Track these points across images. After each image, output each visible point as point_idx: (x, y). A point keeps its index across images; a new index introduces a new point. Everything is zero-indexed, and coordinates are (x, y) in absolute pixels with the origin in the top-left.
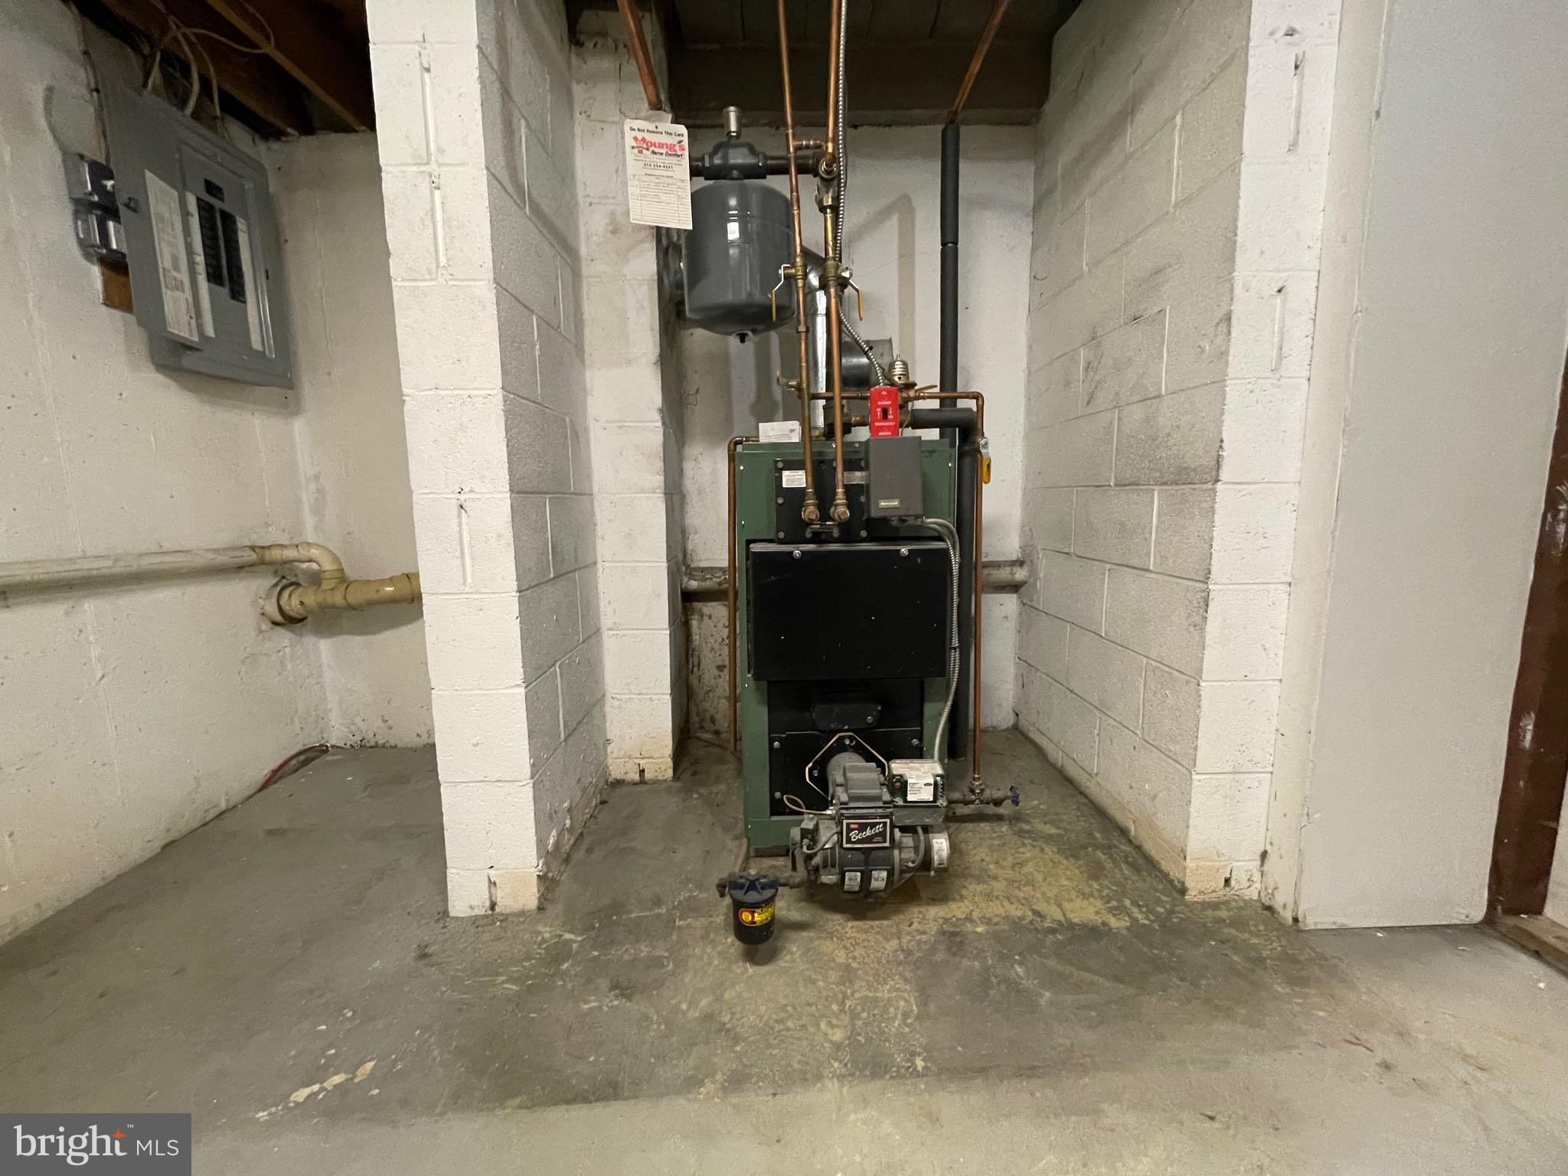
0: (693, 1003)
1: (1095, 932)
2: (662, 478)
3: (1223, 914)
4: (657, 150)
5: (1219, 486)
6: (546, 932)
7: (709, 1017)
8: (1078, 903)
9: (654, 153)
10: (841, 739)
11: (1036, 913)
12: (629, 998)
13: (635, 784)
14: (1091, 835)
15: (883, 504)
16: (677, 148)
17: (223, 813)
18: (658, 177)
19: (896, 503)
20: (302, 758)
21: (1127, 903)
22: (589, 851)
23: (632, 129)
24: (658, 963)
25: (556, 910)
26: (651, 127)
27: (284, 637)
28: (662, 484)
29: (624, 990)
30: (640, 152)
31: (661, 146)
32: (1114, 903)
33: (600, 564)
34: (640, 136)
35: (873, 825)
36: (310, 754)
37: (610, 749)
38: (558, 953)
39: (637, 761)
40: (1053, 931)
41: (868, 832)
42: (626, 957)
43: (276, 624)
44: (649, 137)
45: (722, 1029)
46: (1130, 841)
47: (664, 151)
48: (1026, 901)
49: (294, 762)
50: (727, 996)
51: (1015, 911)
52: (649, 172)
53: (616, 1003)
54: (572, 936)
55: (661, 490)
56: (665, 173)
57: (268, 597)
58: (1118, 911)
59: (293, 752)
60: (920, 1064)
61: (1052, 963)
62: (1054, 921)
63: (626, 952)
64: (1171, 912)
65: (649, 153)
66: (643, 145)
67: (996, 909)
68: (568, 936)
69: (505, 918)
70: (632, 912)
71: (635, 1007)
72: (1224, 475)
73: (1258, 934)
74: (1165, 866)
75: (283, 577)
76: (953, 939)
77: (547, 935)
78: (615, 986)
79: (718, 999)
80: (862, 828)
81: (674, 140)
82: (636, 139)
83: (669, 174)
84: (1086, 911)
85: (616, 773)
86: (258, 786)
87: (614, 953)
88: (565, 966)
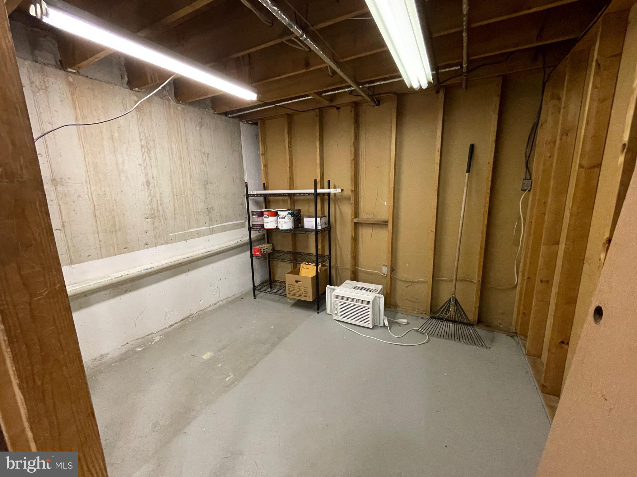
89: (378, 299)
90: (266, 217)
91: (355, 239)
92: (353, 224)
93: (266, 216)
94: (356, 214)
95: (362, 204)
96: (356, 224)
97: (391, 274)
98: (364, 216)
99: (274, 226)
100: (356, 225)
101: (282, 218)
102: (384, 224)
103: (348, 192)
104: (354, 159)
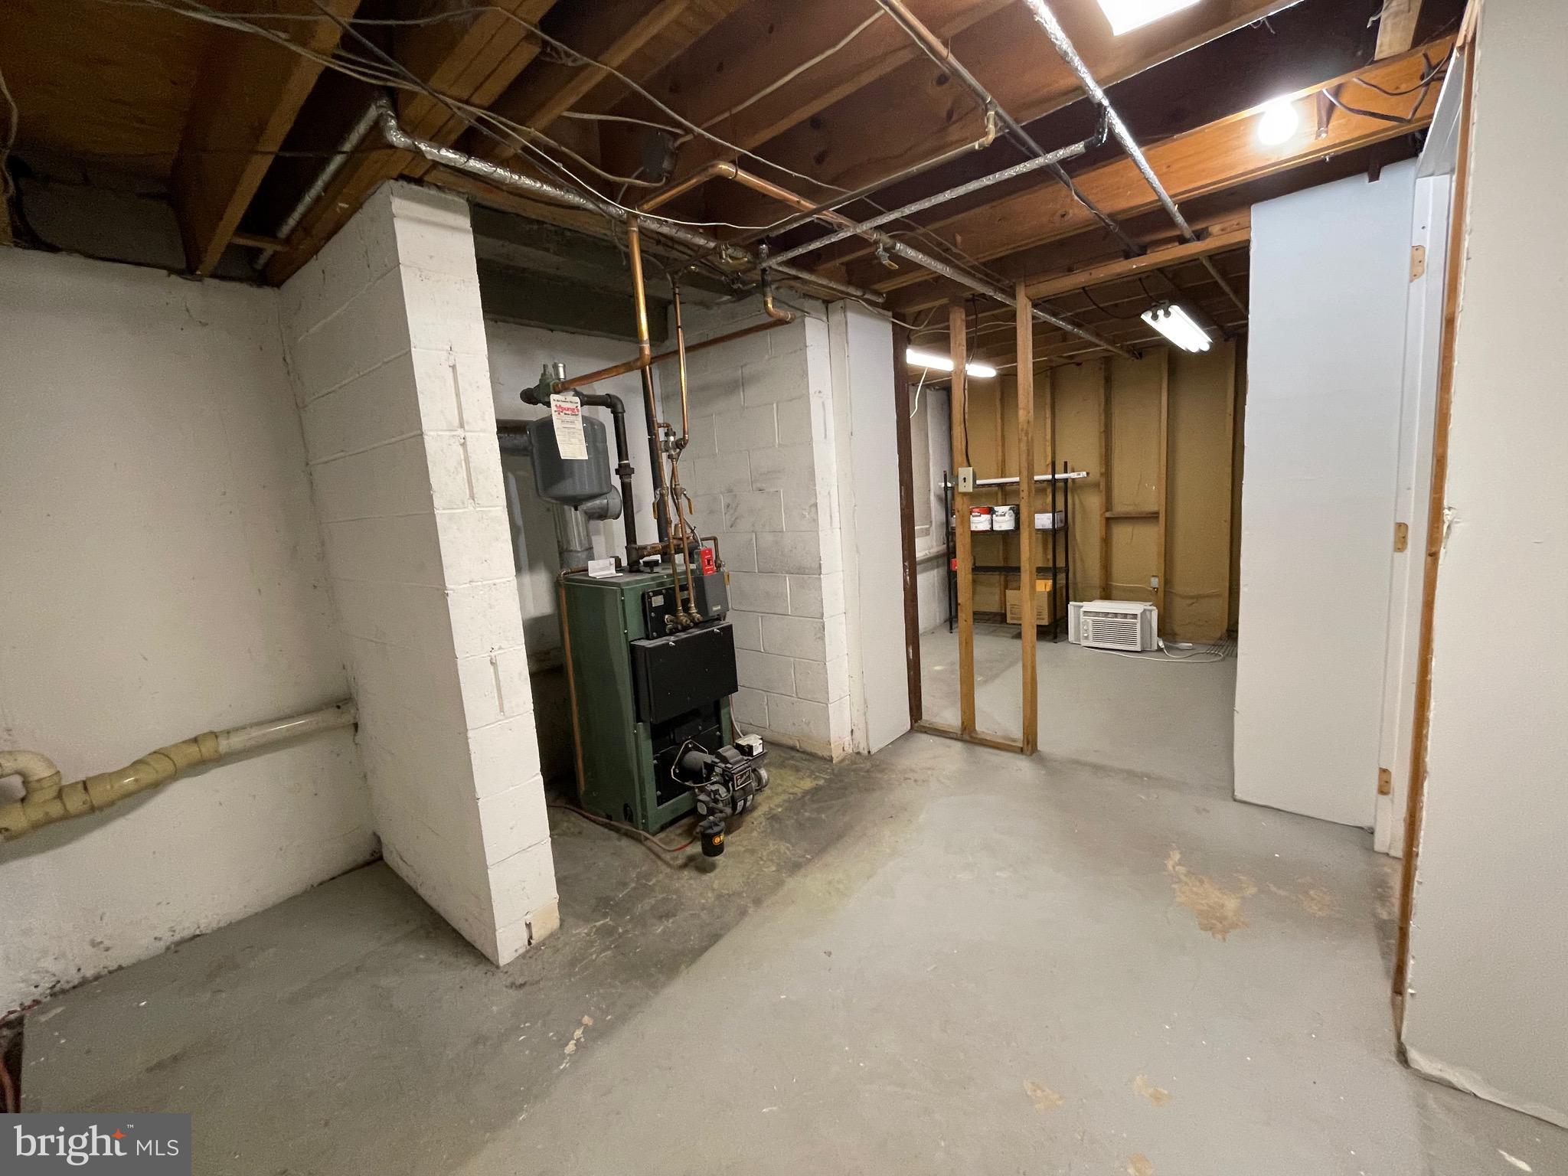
0: (704, 898)
1: (816, 790)
3: (847, 762)
4: (567, 412)
5: (822, 576)
6: (582, 929)
8: (802, 783)
9: (565, 414)
10: (687, 745)
11: (792, 794)
12: (673, 917)
14: (780, 756)
16: (575, 410)
18: (569, 429)
19: (719, 607)
21: (817, 774)
24: (666, 899)
26: (563, 398)
29: (667, 916)
30: (559, 414)
31: (568, 409)
32: (813, 776)
34: (558, 404)
35: (745, 773)
38: (606, 931)
40: (803, 797)
42: (646, 908)
44: (564, 405)
45: (729, 895)
46: (798, 751)
47: (569, 412)
48: (784, 792)
50: (714, 886)
51: (785, 797)
52: (564, 426)
53: (670, 921)
56: (571, 426)
58: (817, 778)
60: (809, 857)
61: (815, 806)
62: (801, 793)
63: (643, 907)
64: (833, 770)
65: (563, 414)
66: (560, 410)
67: (778, 800)
68: (599, 923)
69: (543, 943)
70: (617, 895)
71: (682, 916)
72: (823, 571)
73: (861, 763)
74: (820, 753)
76: (773, 818)
77: (586, 931)
79: (712, 889)
80: (742, 776)
81: (573, 406)
82: (556, 406)
83: (574, 426)
84: (808, 784)
87: (637, 911)
89: (1148, 613)
90: (977, 516)
91: (1107, 541)
92: (1104, 521)
93: (977, 514)
94: (1108, 504)
95: (1116, 492)
96: (1108, 519)
97: (1165, 587)
98: (1120, 507)
99: (987, 527)
100: (1109, 521)
101: (1001, 515)
102: (1153, 517)
103: (1096, 475)
104: (1104, 431)
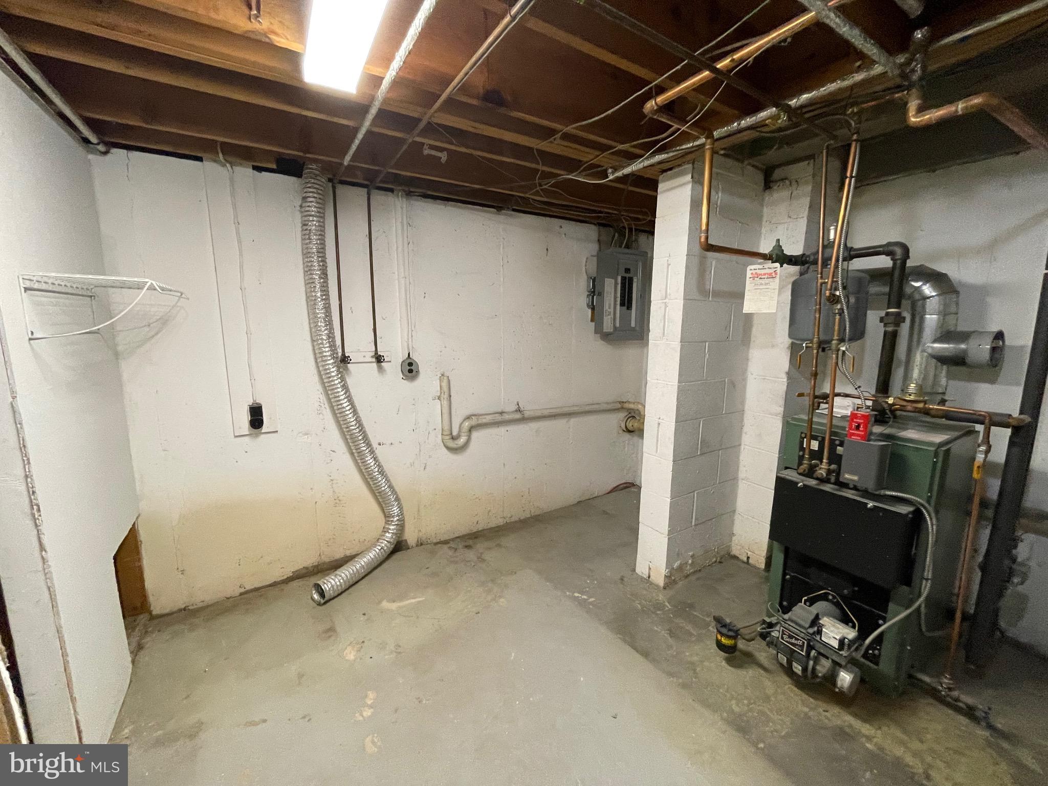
0: (691, 655)
2: (783, 409)
4: (762, 277)
6: (661, 597)
7: (692, 663)
12: (671, 637)
13: (743, 562)
15: (847, 476)
16: (773, 274)
17: (596, 497)
18: (761, 289)
19: (856, 478)
20: (625, 485)
22: (698, 579)
23: (751, 270)
24: (691, 634)
25: (670, 593)
26: (761, 267)
27: (627, 436)
28: (782, 413)
29: (672, 633)
30: (754, 279)
31: (765, 274)
33: (742, 447)
34: (754, 272)
35: (797, 639)
36: (628, 485)
37: (734, 538)
38: (659, 606)
39: (747, 551)
41: (793, 641)
42: (681, 625)
43: (624, 431)
44: (760, 272)
45: (695, 670)
47: (766, 276)
49: (622, 486)
50: (705, 663)
52: (756, 287)
53: (666, 635)
54: (668, 605)
55: (781, 415)
56: (765, 287)
57: (623, 421)
59: (622, 482)
63: (680, 622)
65: (758, 279)
66: (756, 276)
68: (667, 604)
69: (652, 584)
70: (695, 611)
71: (671, 641)
75: (630, 413)
77: (660, 599)
78: (670, 630)
79: (702, 662)
80: (790, 637)
81: (772, 271)
83: (767, 287)
85: (735, 551)
86: (607, 492)
87: (677, 621)
88: (658, 612)
